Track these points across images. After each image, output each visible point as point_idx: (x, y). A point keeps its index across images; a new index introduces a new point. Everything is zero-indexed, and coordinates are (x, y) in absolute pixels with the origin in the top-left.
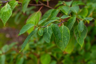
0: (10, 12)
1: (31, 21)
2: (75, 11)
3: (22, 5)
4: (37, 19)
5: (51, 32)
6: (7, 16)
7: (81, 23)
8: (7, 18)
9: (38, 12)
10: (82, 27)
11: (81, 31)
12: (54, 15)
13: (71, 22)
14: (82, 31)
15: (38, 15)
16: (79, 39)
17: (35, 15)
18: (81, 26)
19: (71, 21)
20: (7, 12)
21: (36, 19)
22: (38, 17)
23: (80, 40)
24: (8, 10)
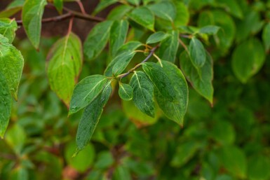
0: (15, 55)
1: (61, 66)
2: (167, 15)
3: (24, 26)
4: (74, 58)
5: (151, 86)
6: (13, 68)
7: (195, 45)
8: (14, 73)
9: (68, 37)
10: (201, 55)
11: (200, 64)
12: (116, 36)
13: (166, 47)
14: (203, 64)
15: (73, 45)
16: (199, 85)
17: (66, 47)
18: (197, 52)
19: (167, 44)
20: (7, 56)
21: (72, 58)
22: (76, 50)
23: (201, 85)
24: (8, 50)
